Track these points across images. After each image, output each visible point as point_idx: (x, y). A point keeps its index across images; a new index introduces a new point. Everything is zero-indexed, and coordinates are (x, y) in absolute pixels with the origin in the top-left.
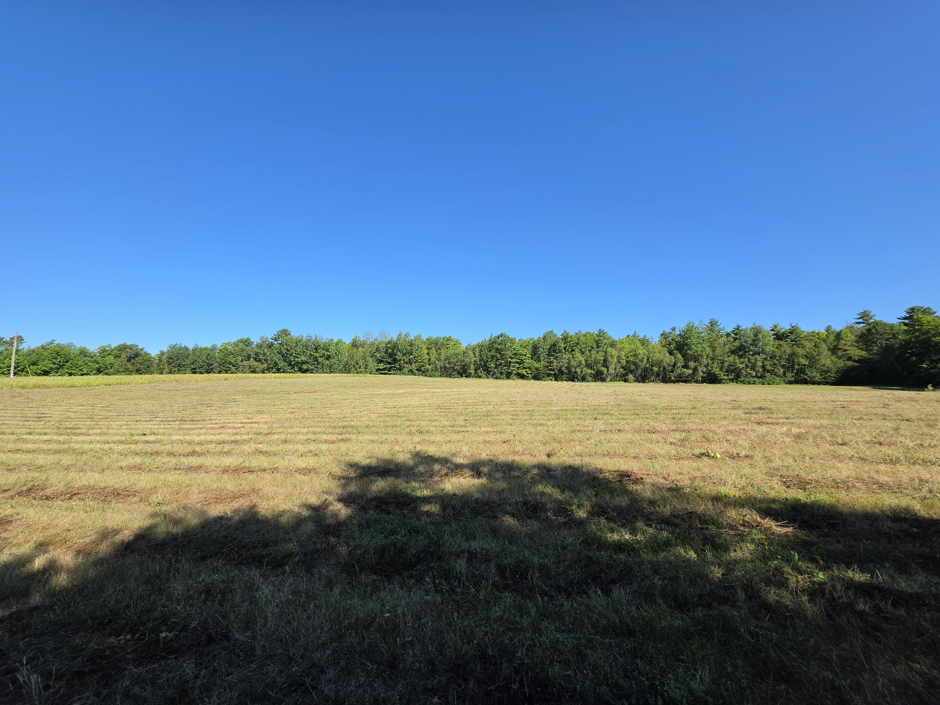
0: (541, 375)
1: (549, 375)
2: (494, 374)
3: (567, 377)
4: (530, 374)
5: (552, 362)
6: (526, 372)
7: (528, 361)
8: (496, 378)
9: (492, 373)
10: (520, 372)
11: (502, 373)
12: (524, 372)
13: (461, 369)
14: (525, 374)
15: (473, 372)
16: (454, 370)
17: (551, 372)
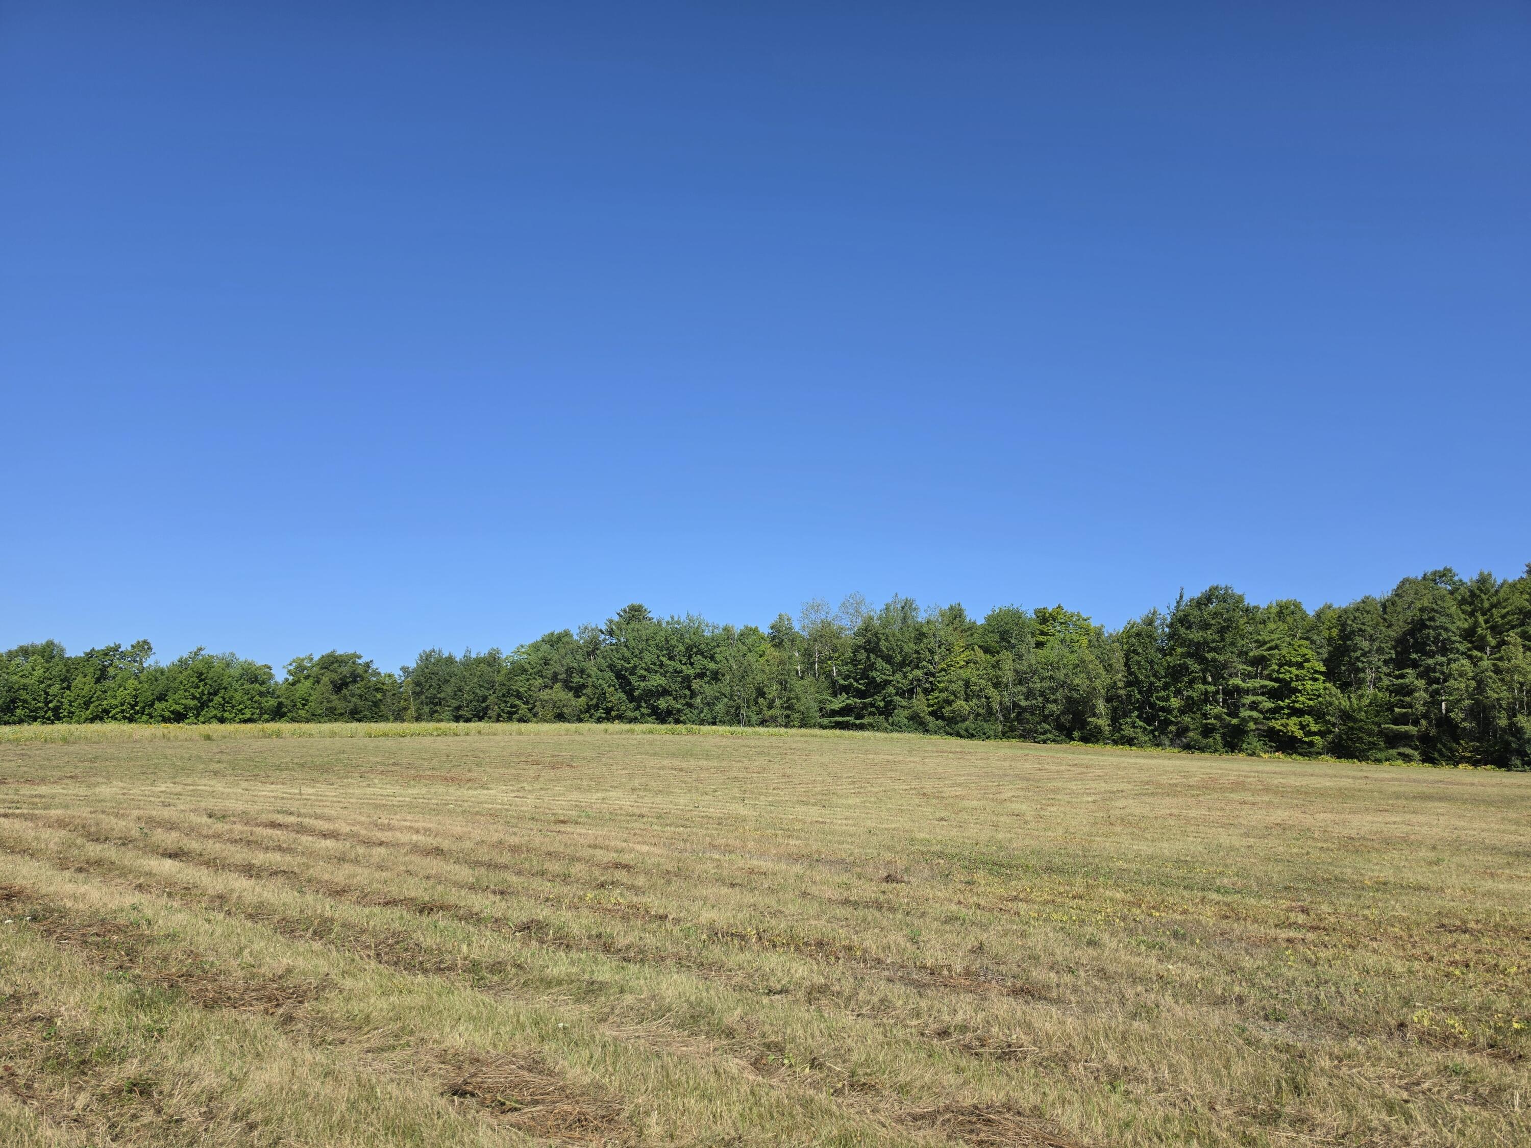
0: (1360, 739)
1: (1393, 740)
2: (1182, 731)
3: (1476, 750)
4: (1320, 733)
5: (1407, 691)
6: (1302, 727)
7: (1309, 685)
8: (1188, 747)
9: (1172, 728)
10: (1277, 724)
11: (1207, 731)
12: (1293, 726)
13: (1063, 713)
14: (1299, 734)
15: (1103, 723)
16: (1045, 719)
17: (1403, 728)
